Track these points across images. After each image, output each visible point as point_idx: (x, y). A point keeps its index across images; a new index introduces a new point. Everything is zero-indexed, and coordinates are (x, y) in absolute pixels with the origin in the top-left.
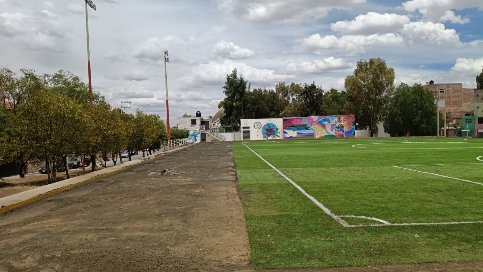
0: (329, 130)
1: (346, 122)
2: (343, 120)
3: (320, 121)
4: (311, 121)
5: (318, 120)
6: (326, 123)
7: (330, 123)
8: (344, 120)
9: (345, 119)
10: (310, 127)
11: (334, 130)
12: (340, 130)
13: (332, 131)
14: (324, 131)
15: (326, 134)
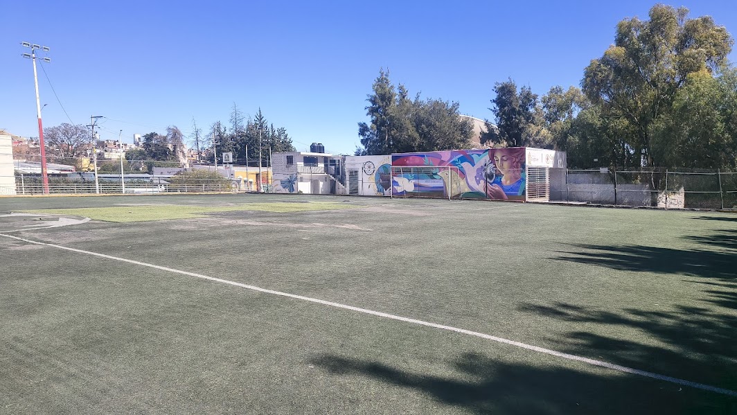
0: (473, 183)
1: (506, 164)
2: (499, 159)
3: (454, 162)
4: (439, 160)
5: (451, 158)
6: (466, 165)
7: (473, 165)
8: (502, 160)
9: (504, 158)
10: (436, 174)
11: (482, 182)
12: (493, 183)
13: (478, 183)
14: (463, 183)
15: (467, 190)
